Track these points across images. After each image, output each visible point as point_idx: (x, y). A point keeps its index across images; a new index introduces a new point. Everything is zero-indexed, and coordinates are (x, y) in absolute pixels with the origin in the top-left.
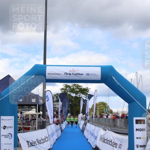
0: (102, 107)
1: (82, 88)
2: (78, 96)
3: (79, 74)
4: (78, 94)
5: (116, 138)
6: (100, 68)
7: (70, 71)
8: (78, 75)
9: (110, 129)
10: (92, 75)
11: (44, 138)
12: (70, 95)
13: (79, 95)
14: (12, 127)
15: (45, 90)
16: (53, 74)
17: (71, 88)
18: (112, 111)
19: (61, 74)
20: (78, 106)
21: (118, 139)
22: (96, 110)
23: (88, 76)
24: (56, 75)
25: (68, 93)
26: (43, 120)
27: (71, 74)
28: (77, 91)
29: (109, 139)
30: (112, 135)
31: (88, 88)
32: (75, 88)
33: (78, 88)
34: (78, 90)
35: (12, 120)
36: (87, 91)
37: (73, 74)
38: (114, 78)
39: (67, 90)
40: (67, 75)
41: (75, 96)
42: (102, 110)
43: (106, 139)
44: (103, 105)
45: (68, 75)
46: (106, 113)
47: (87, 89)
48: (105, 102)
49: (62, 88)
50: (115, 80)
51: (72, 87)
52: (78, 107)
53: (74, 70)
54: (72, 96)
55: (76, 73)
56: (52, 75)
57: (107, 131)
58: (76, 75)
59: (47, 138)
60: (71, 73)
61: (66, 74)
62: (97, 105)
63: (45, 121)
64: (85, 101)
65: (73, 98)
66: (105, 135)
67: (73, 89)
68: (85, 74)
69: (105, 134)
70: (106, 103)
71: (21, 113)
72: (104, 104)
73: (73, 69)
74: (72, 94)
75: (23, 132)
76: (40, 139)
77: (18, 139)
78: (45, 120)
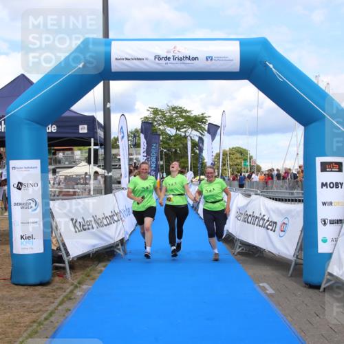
0: (237, 158)
1: (192, 115)
2: (183, 134)
3: (189, 59)
4: (182, 130)
5: (273, 211)
6: (238, 42)
7: (168, 52)
8: (188, 61)
9: (259, 192)
10: (219, 59)
11: (111, 214)
12: (163, 133)
13: (185, 132)
14: (36, 185)
15: (108, 106)
16: (127, 59)
17: (165, 116)
18: (260, 168)
19: (147, 59)
20: (181, 158)
21: (279, 212)
22: (224, 165)
23: (209, 62)
24: (134, 61)
25: (160, 127)
26: (106, 174)
27: (169, 59)
28: (178, 122)
29: (257, 214)
30: (265, 206)
31: (204, 115)
32: (174, 115)
33: (182, 117)
34: (182, 120)
35: (36, 168)
36: (203, 122)
37: (174, 59)
38: (271, 66)
39: (156, 121)
40: (161, 62)
41: (176, 134)
42: (236, 165)
43: (250, 215)
44: (238, 155)
45: (163, 61)
46: (247, 172)
47: (203, 118)
48: (244, 148)
49: (146, 115)
50: (273, 69)
51: (168, 114)
52: (183, 160)
53: (177, 49)
54: (168, 134)
55: (181, 56)
56: (125, 61)
57: (254, 197)
58: (181, 59)
59: (117, 214)
60: (170, 55)
61: (158, 58)
62: (227, 155)
63: (111, 176)
64: (198, 145)
65: (170, 139)
66: (249, 206)
67: (171, 118)
68: (202, 57)
69: (247, 204)
70: (245, 150)
71: (54, 172)
72: (242, 153)
73: (175, 48)
74: (169, 128)
75: (62, 200)
76: (100, 216)
77: (52, 213)
78: (110, 174)
